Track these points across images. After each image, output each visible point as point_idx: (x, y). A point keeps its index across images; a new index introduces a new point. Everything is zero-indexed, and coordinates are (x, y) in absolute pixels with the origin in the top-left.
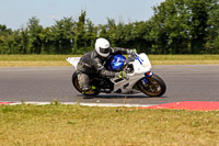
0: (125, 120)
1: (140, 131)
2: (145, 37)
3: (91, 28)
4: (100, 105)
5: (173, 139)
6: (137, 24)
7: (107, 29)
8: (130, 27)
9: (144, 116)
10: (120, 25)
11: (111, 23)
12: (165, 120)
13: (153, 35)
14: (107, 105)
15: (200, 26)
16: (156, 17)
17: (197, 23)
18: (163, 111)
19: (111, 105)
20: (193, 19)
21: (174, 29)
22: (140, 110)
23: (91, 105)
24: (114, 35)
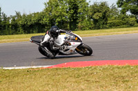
0: (33, 77)
1: (44, 83)
2: (41, 22)
3: (5, 18)
4: (17, 68)
5: (65, 87)
6: (35, 14)
7: (16, 18)
8: (30, 16)
9: (45, 73)
10: (24, 15)
11: (18, 14)
12: (59, 75)
13: (45, 21)
14: (21, 68)
15: (74, 13)
16: (47, 9)
17: (72, 11)
18: (57, 69)
19: (24, 68)
20: (70, 9)
21: (58, 16)
22: (42, 69)
23: (10, 68)
24: (20, 22)
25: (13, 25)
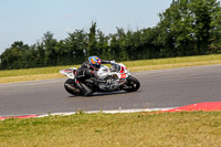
0: (148, 125)
1: (164, 135)
2: (154, 42)
3: (102, 38)
4: (122, 111)
5: (196, 140)
6: (144, 30)
7: (117, 38)
8: (138, 34)
9: (165, 119)
10: (129, 33)
11: (120, 32)
12: (185, 122)
13: (160, 40)
14: (128, 111)
15: (204, 28)
16: (162, 23)
17: (201, 25)
18: (182, 113)
19: (132, 111)
20: (197, 22)
21: (180, 33)
22: (160, 113)
23: (113, 112)
24: (123, 43)
25: (113, 48)
